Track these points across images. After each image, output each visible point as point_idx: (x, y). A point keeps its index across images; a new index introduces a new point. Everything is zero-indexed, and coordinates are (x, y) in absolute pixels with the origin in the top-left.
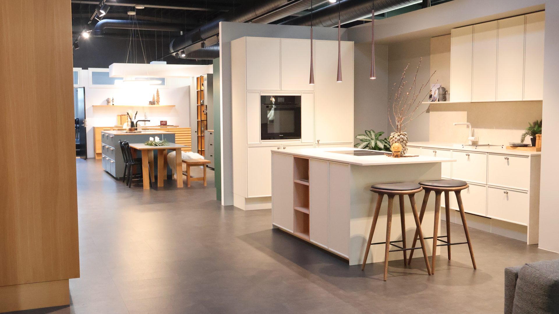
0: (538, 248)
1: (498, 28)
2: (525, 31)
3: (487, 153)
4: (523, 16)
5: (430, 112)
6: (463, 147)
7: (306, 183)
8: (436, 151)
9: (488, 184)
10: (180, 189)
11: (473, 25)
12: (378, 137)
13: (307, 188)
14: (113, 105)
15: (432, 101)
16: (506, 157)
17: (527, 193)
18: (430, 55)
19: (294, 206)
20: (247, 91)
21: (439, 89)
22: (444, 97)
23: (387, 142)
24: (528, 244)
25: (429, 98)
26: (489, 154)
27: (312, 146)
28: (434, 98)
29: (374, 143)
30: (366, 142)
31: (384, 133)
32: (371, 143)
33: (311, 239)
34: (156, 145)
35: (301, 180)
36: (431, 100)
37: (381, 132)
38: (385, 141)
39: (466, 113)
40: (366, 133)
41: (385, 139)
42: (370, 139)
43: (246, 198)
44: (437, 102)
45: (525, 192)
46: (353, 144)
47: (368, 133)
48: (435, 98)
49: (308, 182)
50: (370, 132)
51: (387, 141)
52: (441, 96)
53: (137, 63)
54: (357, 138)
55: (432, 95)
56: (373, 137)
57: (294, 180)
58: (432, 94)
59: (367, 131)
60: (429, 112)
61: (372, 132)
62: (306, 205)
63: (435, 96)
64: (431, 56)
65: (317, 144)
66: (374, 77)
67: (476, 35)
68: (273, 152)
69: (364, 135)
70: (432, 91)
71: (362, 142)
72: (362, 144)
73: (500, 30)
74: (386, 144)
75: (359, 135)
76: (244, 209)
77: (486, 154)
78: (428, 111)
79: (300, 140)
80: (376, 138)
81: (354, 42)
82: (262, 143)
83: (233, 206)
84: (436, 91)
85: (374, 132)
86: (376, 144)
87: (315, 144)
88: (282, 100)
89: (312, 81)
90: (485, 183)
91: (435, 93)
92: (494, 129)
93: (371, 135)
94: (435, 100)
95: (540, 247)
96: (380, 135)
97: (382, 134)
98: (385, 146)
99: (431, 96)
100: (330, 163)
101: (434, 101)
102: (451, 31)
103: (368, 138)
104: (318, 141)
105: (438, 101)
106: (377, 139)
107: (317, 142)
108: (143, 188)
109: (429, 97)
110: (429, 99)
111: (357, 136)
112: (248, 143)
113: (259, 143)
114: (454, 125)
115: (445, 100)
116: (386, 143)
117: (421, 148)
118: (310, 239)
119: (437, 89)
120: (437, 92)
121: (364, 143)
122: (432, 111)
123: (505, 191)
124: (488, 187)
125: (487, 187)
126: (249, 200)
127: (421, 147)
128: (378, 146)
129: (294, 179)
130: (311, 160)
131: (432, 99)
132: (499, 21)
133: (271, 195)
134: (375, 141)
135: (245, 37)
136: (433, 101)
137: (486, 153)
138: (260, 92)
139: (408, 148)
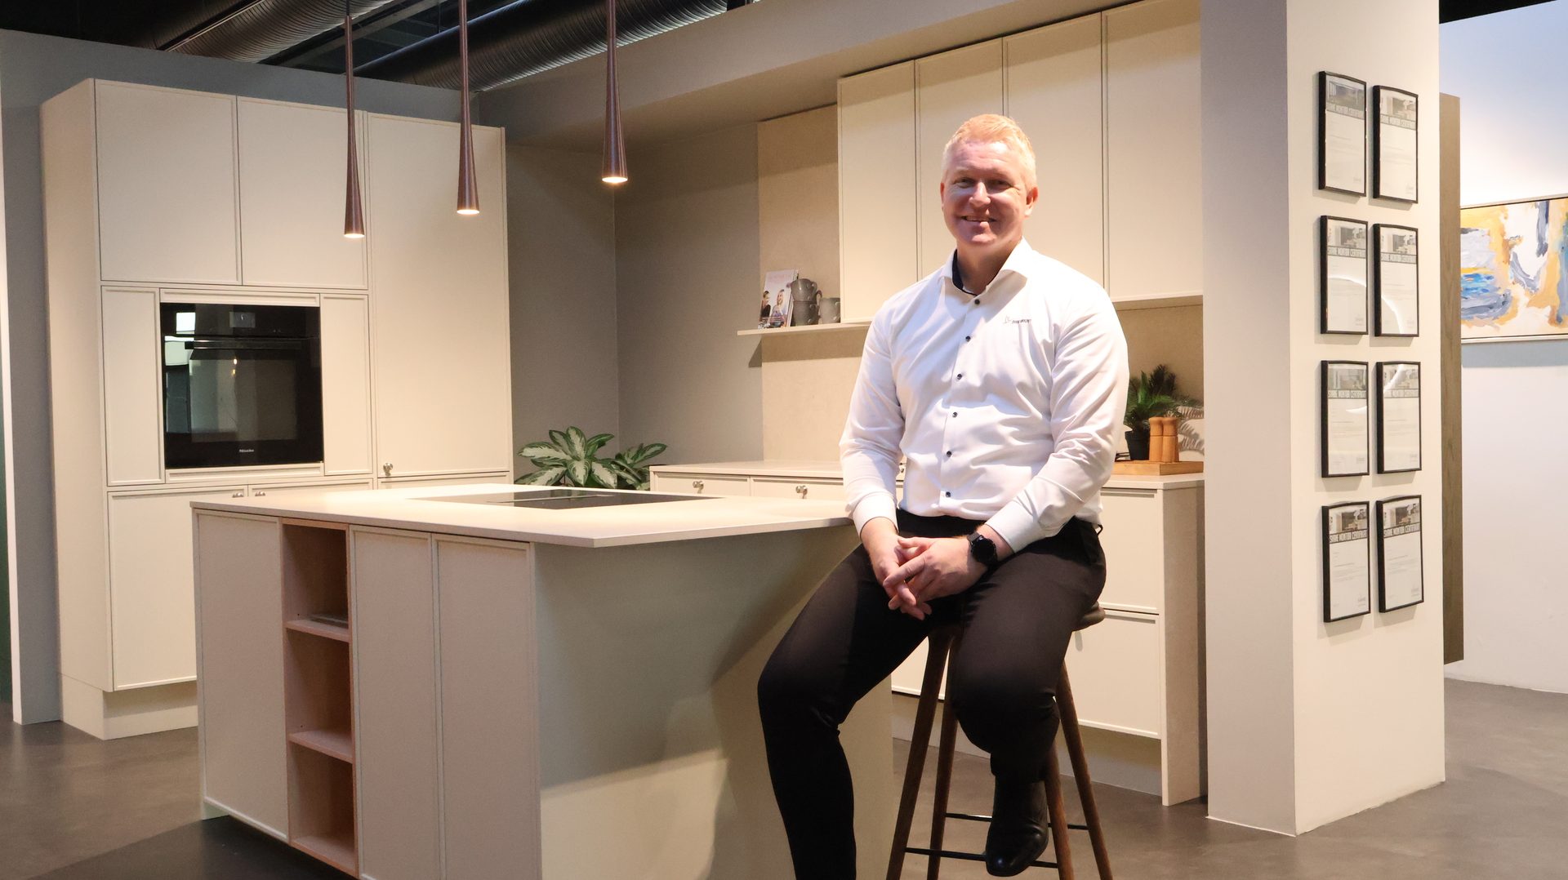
0: (1208, 817)
1: (1004, 62)
2: (1104, 66)
4: (1096, 16)
5: (763, 364)
7: (334, 633)
8: (807, 486)
11: (914, 58)
12: (592, 453)
13: (340, 653)
15: (770, 327)
17: (1153, 622)
18: (757, 178)
19: (287, 729)
20: (104, 283)
21: (793, 285)
22: (810, 309)
23: (624, 465)
24: (1165, 802)
27: (365, 486)
28: (778, 315)
29: (584, 471)
30: (555, 469)
31: (612, 437)
32: (574, 469)
33: (364, 872)
35: (317, 620)
36: (769, 324)
37: (601, 436)
38: (621, 463)
40: (552, 438)
41: (619, 456)
42: (568, 458)
43: (105, 694)
44: (787, 329)
45: (1146, 619)
46: (511, 476)
47: (560, 439)
48: (780, 315)
49: (346, 626)
50: (566, 436)
51: (626, 463)
52: (802, 309)
54: (523, 454)
55: (769, 307)
56: (579, 448)
57: (285, 621)
58: (769, 303)
59: (555, 434)
60: (761, 366)
61: (572, 433)
62: (339, 719)
63: (780, 309)
64: (762, 181)
65: (384, 480)
66: (618, 173)
67: (925, 93)
68: (199, 511)
69: (550, 447)
70: (768, 295)
71: (538, 468)
72: (541, 474)
73: (1014, 71)
74: (624, 474)
75: (531, 446)
76: (101, 736)
78: (756, 362)
79: (320, 464)
80: (589, 454)
81: (503, 129)
82: (170, 479)
83: (60, 722)
84: (784, 293)
85: (579, 433)
86: (590, 472)
87: (375, 479)
88: (249, 322)
89: (353, 220)
91: (781, 299)
93: (570, 444)
94: (782, 323)
95: (1212, 816)
96: (602, 444)
97: (607, 440)
98: (620, 478)
99: (766, 311)
100: (438, 541)
101: (779, 326)
102: (835, 86)
103: (561, 455)
104: (387, 469)
105: (793, 324)
106: (591, 458)
107: (383, 474)
109: (759, 313)
110: (761, 320)
111: (523, 449)
112: (113, 482)
113: (157, 480)
115: (815, 322)
116: (622, 468)
117: (752, 478)
118: (361, 869)
119: (788, 286)
120: (787, 296)
121: (549, 471)
122: (768, 361)
126: (117, 701)
127: (750, 476)
129: (287, 615)
130: (354, 532)
131: (770, 319)
132: (1006, 39)
133: (193, 677)
134: (586, 463)
135: (91, 80)
136: (773, 325)
138: (157, 291)
139: (704, 482)
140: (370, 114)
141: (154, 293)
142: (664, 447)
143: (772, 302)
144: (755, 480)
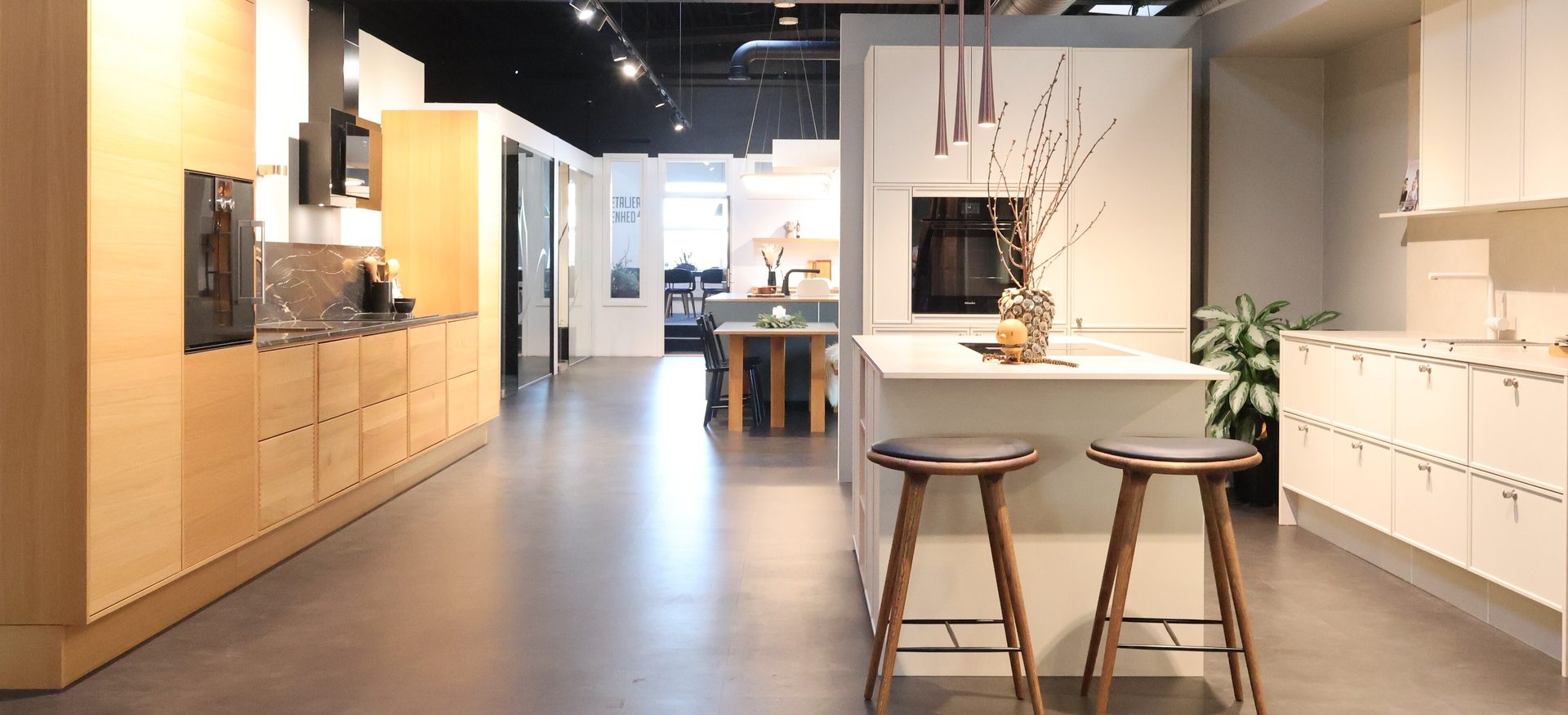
3: (1469, 363)
5: (1408, 244)
6: (1424, 346)
9: (1472, 464)
10: (817, 434)
12: (1261, 316)
14: (798, 237)
15: (1405, 211)
16: (1507, 377)
17: (1560, 501)
20: (875, 184)
25: (1399, 201)
26: (1473, 369)
28: (1411, 200)
29: (1237, 331)
31: (1288, 304)
34: (772, 327)
36: (1403, 206)
37: (1282, 302)
39: (1485, 243)
45: (1555, 498)
46: (1188, 332)
53: (827, 138)
54: (1196, 315)
55: (1406, 192)
58: (1406, 189)
61: (1243, 300)
63: (1413, 195)
64: (1410, 78)
65: (1076, 330)
70: (1406, 182)
72: (1209, 332)
75: (1207, 309)
77: (1465, 367)
78: (1404, 243)
81: (1191, 49)
82: (915, 321)
84: (1414, 180)
85: (1248, 299)
86: (1243, 333)
87: (1069, 328)
88: (975, 209)
90: (1464, 461)
91: (1413, 186)
92: (1552, 292)
93: (1240, 308)
94: (1413, 207)
96: (1275, 309)
97: (1282, 306)
99: (1404, 196)
101: (1410, 210)
104: (1079, 322)
107: (1076, 325)
108: (727, 428)
109: (1400, 198)
110: (1401, 204)
112: (876, 321)
113: (907, 321)
114: (1430, 277)
122: (1411, 242)
123: (1508, 490)
124: (1473, 474)
125: (1470, 474)
128: (1249, 339)
131: (1405, 203)
135: (872, 47)
136: (1407, 209)
137: (1466, 365)
138: (911, 189)
139: (1309, 346)
140: (1074, 49)
141: (909, 190)
142: (1337, 314)
143: (1409, 189)
144: (1336, 348)
